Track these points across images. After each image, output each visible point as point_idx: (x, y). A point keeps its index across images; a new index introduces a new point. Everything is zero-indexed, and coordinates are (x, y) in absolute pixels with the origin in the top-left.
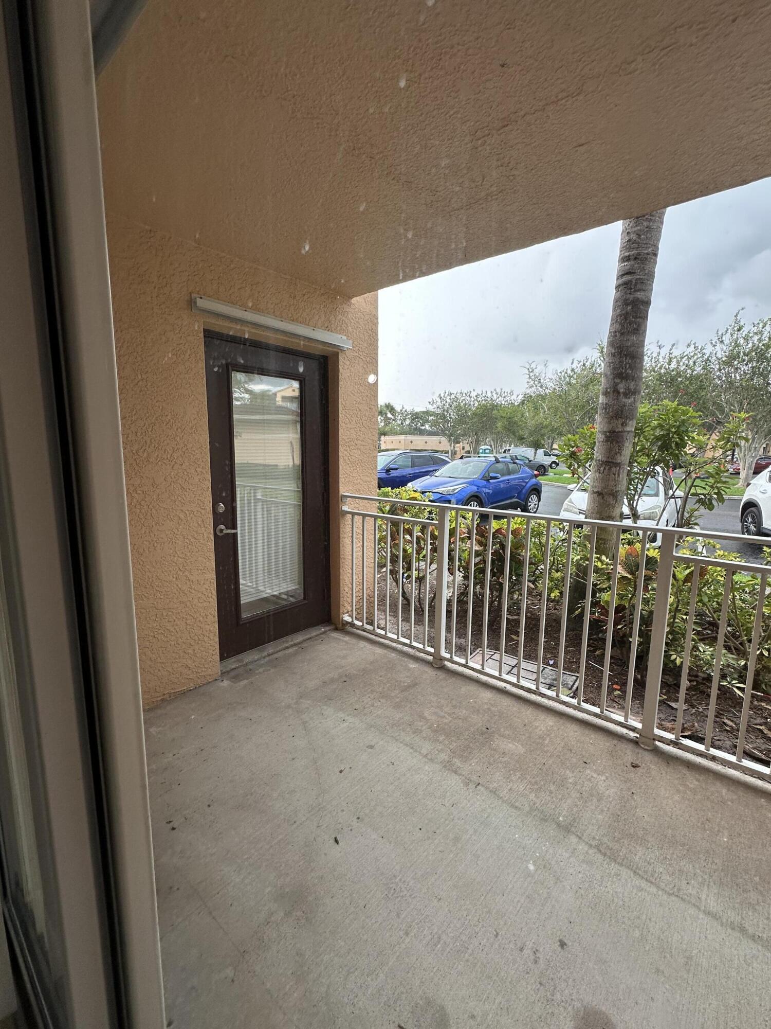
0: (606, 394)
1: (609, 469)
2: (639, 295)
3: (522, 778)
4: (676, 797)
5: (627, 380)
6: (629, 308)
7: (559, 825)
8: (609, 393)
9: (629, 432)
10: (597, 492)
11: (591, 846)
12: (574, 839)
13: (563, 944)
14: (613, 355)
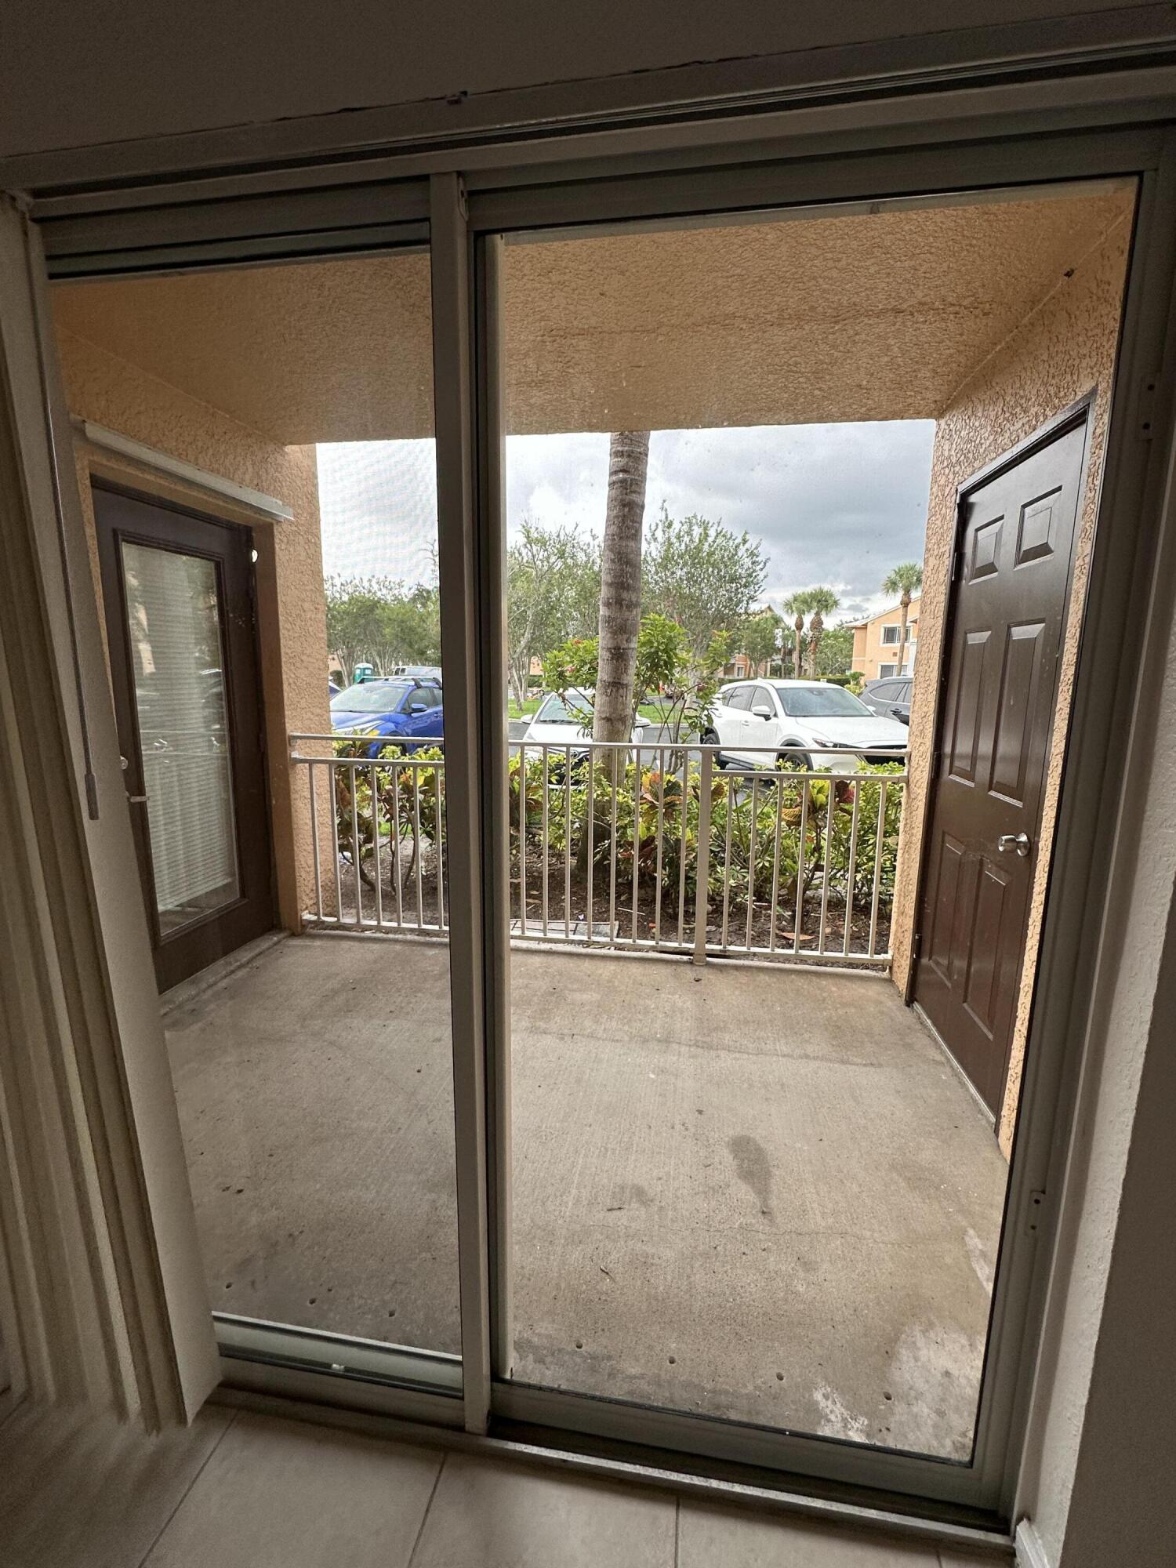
0: (608, 605)
1: (617, 691)
2: (634, 497)
3: (610, 1018)
4: (737, 993)
5: (628, 591)
6: (626, 510)
7: (659, 1041)
8: (611, 604)
9: (633, 649)
10: (604, 719)
11: (690, 1046)
12: (675, 1046)
13: (700, 1112)
14: (613, 561)
